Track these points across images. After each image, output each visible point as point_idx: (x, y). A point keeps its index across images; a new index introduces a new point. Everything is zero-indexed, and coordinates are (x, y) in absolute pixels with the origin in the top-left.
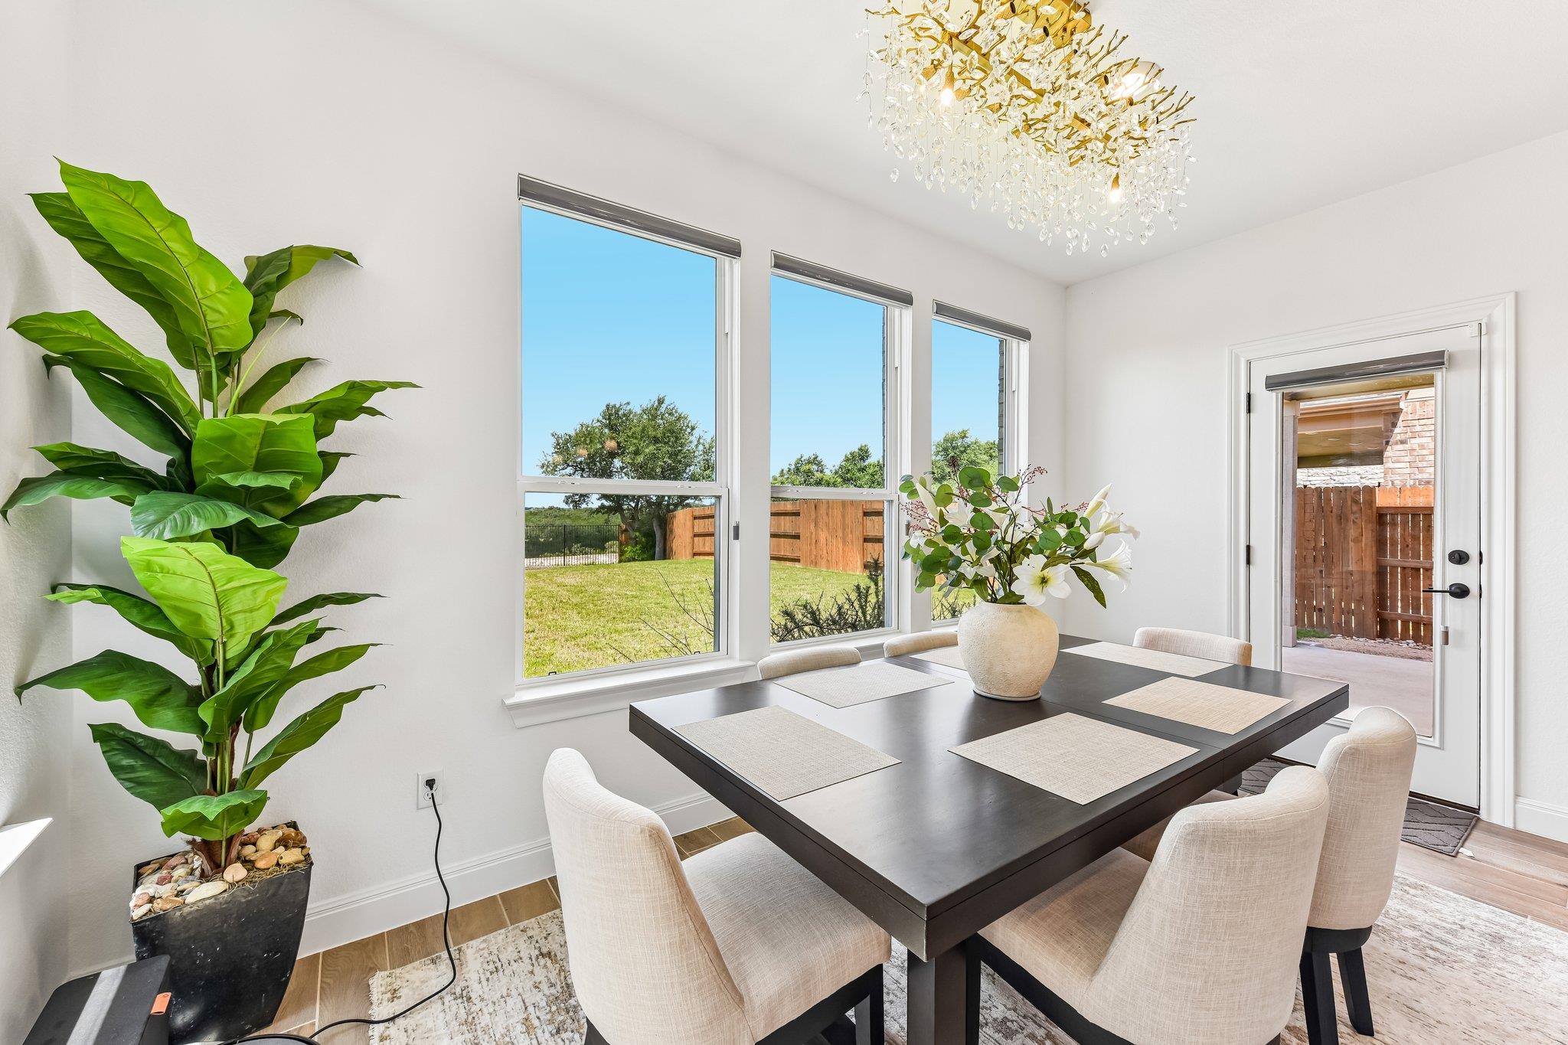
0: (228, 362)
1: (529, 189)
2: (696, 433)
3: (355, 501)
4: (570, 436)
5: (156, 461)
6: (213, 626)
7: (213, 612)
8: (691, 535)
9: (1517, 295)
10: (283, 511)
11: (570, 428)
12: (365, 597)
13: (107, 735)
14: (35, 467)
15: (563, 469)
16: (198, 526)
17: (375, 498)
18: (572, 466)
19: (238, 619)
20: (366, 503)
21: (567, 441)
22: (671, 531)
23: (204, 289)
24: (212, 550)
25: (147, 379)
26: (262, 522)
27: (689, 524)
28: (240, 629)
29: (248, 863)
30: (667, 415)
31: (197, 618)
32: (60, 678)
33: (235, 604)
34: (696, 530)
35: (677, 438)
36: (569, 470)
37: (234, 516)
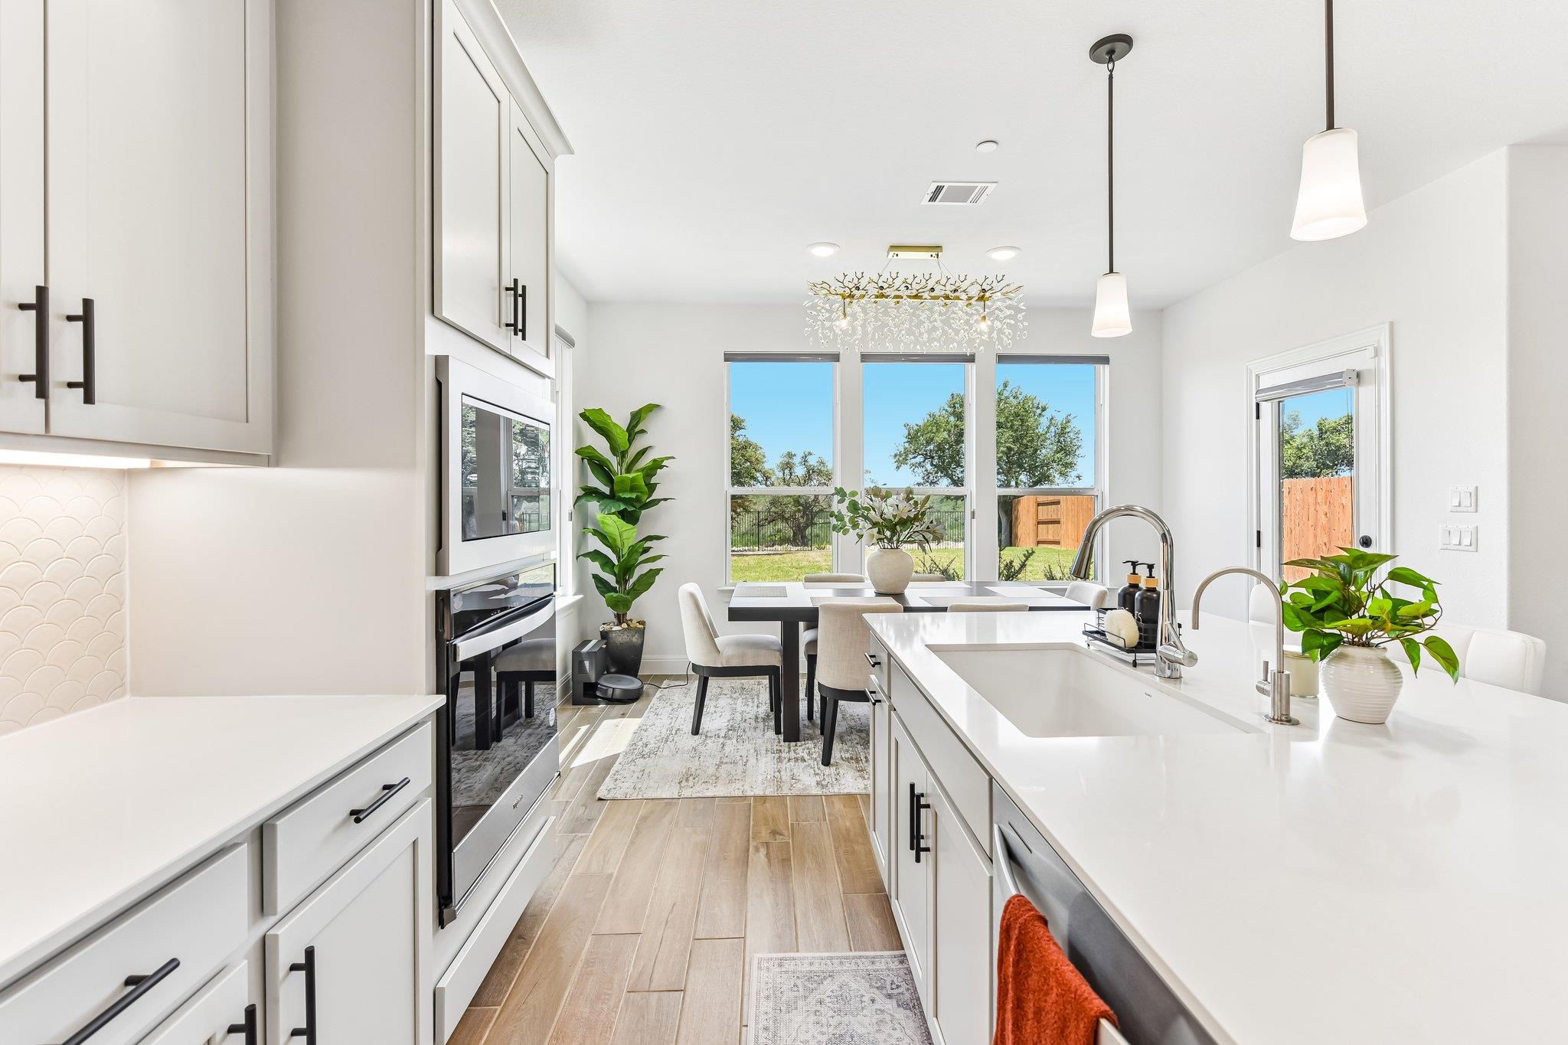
0: (623, 454)
1: (729, 357)
2: (1048, 414)
3: (659, 501)
4: (920, 426)
5: (606, 490)
6: (619, 543)
7: (619, 538)
8: (1035, 522)
9: (1392, 324)
10: (638, 505)
11: (919, 419)
12: (663, 537)
13: (596, 577)
14: (581, 493)
15: (914, 458)
16: (613, 510)
17: (666, 500)
18: (922, 454)
19: (625, 541)
20: (662, 502)
21: (917, 431)
22: (1016, 518)
23: (615, 432)
24: (614, 517)
25: (604, 462)
26: (630, 509)
27: (1033, 509)
28: (626, 545)
29: (628, 625)
30: (1011, 398)
31: (615, 540)
32: (585, 555)
33: (625, 536)
34: (1041, 518)
35: (1022, 420)
36: (920, 459)
37: (622, 507)
